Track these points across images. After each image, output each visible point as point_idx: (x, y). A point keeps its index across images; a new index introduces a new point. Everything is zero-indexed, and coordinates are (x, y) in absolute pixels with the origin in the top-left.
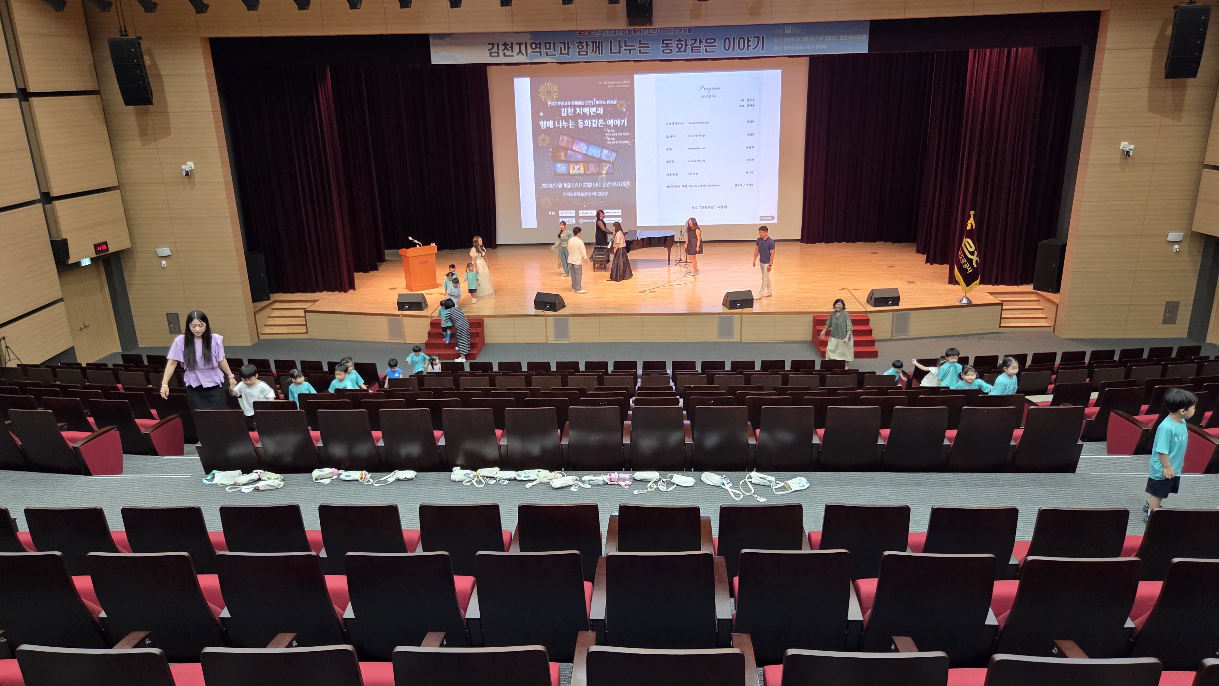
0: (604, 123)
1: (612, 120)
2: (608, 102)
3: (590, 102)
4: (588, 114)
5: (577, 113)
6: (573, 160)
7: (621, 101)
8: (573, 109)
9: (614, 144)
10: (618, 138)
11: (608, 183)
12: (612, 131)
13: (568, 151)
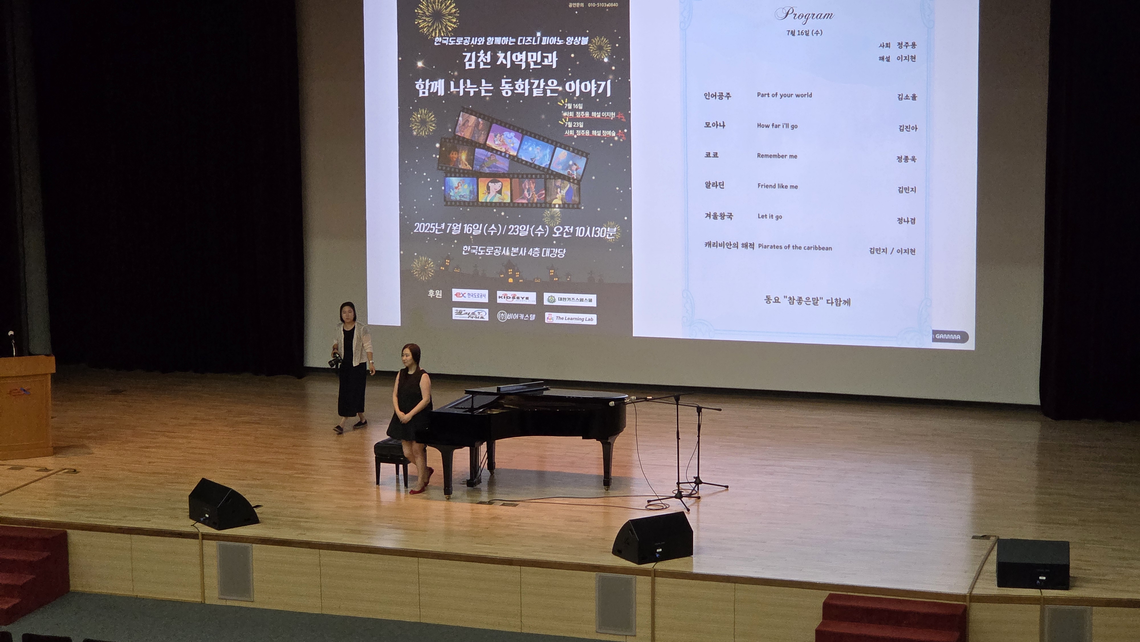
1: (578, 81)
2: (570, 41)
4: (523, 67)
5: (499, 63)
7: (598, 38)
8: (489, 53)
9: (581, 136)
10: (590, 124)
11: (567, 227)
12: (576, 106)
13: (476, 149)
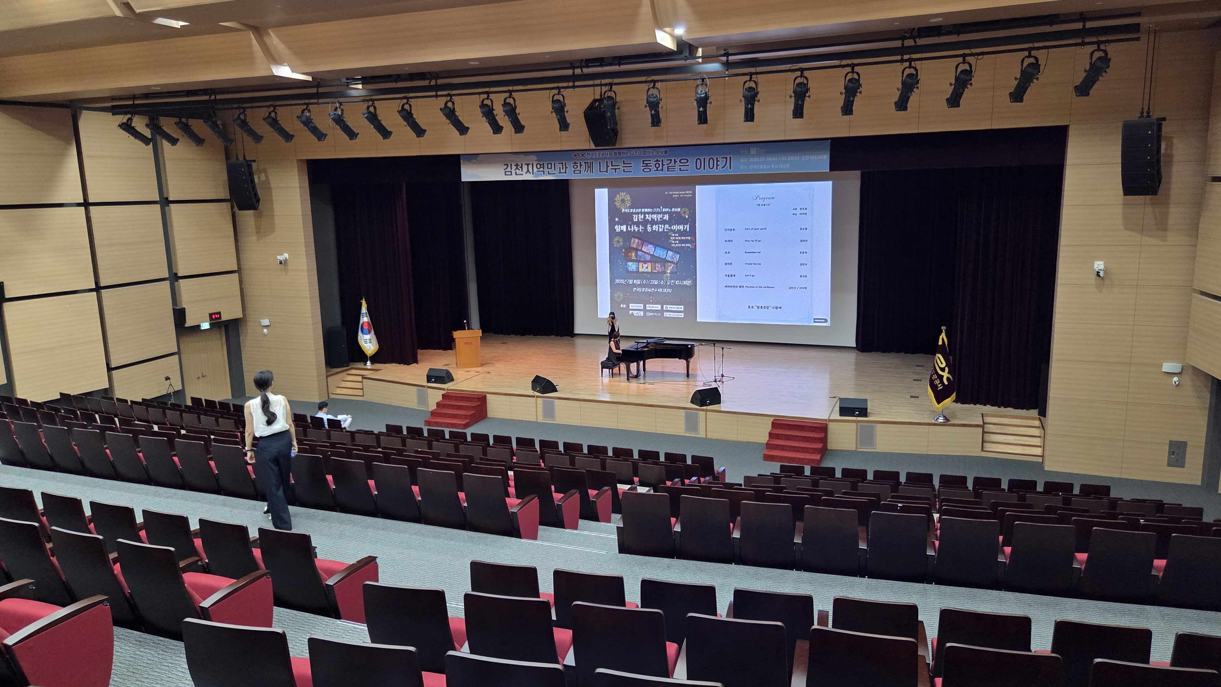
0: (670, 228)
1: (676, 225)
2: (673, 210)
3: (658, 209)
4: (656, 220)
5: (646, 219)
6: (642, 260)
7: (684, 209)
8: (643, 215)
9: (677, 246)
10: (681, 242)
11: (672, 281)
12: (675, 235)
13: (638, 252)
